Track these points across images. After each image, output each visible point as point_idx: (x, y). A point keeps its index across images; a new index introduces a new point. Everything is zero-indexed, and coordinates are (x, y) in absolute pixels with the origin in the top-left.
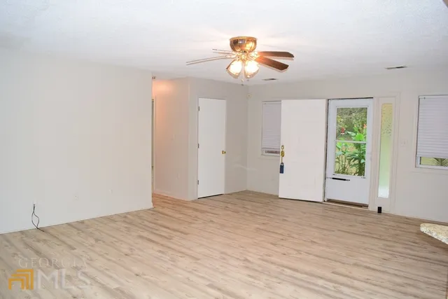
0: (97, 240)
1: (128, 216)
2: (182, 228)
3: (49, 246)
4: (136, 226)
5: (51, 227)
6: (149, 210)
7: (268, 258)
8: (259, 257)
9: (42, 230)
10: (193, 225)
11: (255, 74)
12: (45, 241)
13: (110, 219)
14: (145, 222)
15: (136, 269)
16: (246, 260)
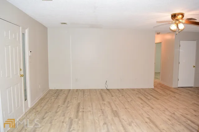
0: (122, 95)
1: (141, 90)
2: (158, 97)
3: (106, 95)
4: (141, 94)
5: (111, 89)
6: (152, 89)
7: (186, 115)
8: (181, 114)
9: (108, 90)
10: (165, 97)
11: (183, 30)
12: (106, 93)
13: (133, 90)
14: (146, 93)
15: (127, 107)
16: (174, 114)
